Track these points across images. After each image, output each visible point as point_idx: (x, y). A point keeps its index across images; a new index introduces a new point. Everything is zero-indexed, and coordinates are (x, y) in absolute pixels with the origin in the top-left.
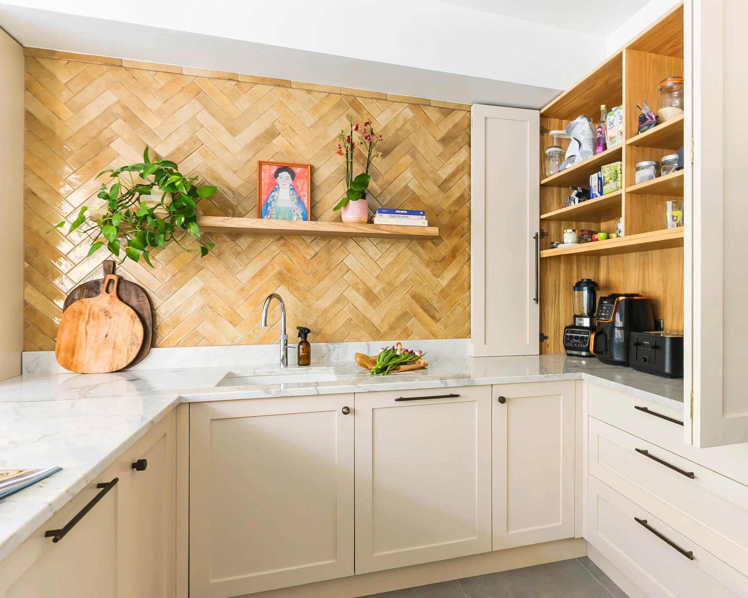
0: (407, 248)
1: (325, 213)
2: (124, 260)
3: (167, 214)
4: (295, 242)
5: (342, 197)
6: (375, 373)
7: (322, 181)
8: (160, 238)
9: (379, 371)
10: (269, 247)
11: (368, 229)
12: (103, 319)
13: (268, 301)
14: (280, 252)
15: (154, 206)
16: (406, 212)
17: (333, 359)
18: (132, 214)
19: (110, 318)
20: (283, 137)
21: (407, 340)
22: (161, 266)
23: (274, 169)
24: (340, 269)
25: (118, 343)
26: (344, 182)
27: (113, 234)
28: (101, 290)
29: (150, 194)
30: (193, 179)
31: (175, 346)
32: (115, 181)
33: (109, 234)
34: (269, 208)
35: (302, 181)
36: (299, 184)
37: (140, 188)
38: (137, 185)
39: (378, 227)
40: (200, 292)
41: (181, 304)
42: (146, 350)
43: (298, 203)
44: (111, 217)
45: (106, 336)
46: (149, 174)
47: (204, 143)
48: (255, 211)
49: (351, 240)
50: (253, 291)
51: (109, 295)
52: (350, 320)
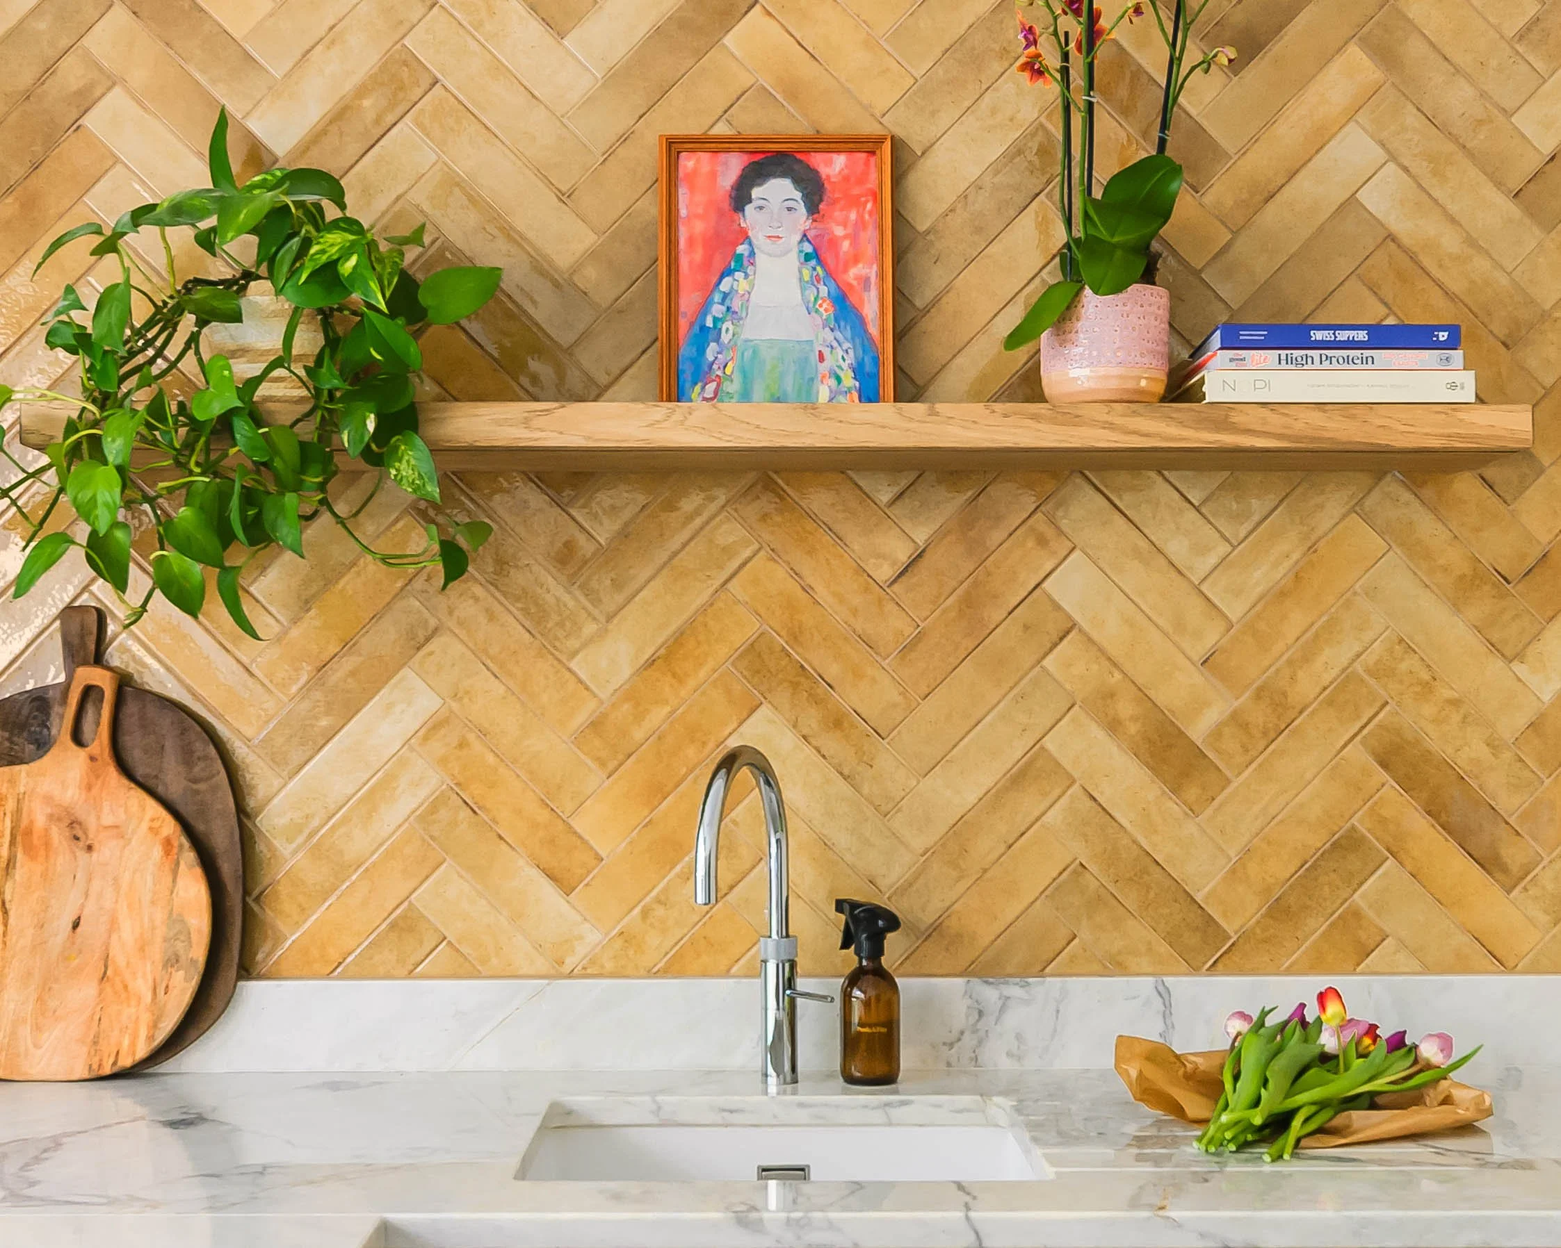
0: (1354, 515)
1: (959, 360)
2: (144, 607)
3: (301, 400)
4: (819, 500)
5: (1037, 281)
6: (1233, 1147)
7: (940, 211)
8: (282, 510)
9: (1250, 1137)
10: (708, 528)
11: (1173, 430)
12: (63, 855)
13: (719, 783)
14: (760, 549)
15: (256, 369)
16: (1362, 336)
17: (998, 1057)
18: (174, 408)
19: (90, 848)
20: (767, 18)
21: (1353, 973)
22: (276, 628)
23: (732, 167)
24: (1026, 627)
25: (119, 958)
26: (1048, 206)
27: (109, 500)
28: (54, 731)
29: (236, 317)
30: (406, 241)
31: (329, 976)
32: (109, 270)
33: (93, 499)
34: (711, 351)
35: (853, 216)
36: (839, 231)
37: (200, 294)
38: (190, 281)
39: (1224, 414)
40: (426, 738)
41: (350, 791)
42: (221, 987)
43: (836, 320)
44: (96, 424)
45: (76, 925)
46: (239, 233)
47: (439, 76)
48: (646, 369)
49: (1079, 480)
50: (638, 734)
51: (82, 754)
52: (1075, 871)
